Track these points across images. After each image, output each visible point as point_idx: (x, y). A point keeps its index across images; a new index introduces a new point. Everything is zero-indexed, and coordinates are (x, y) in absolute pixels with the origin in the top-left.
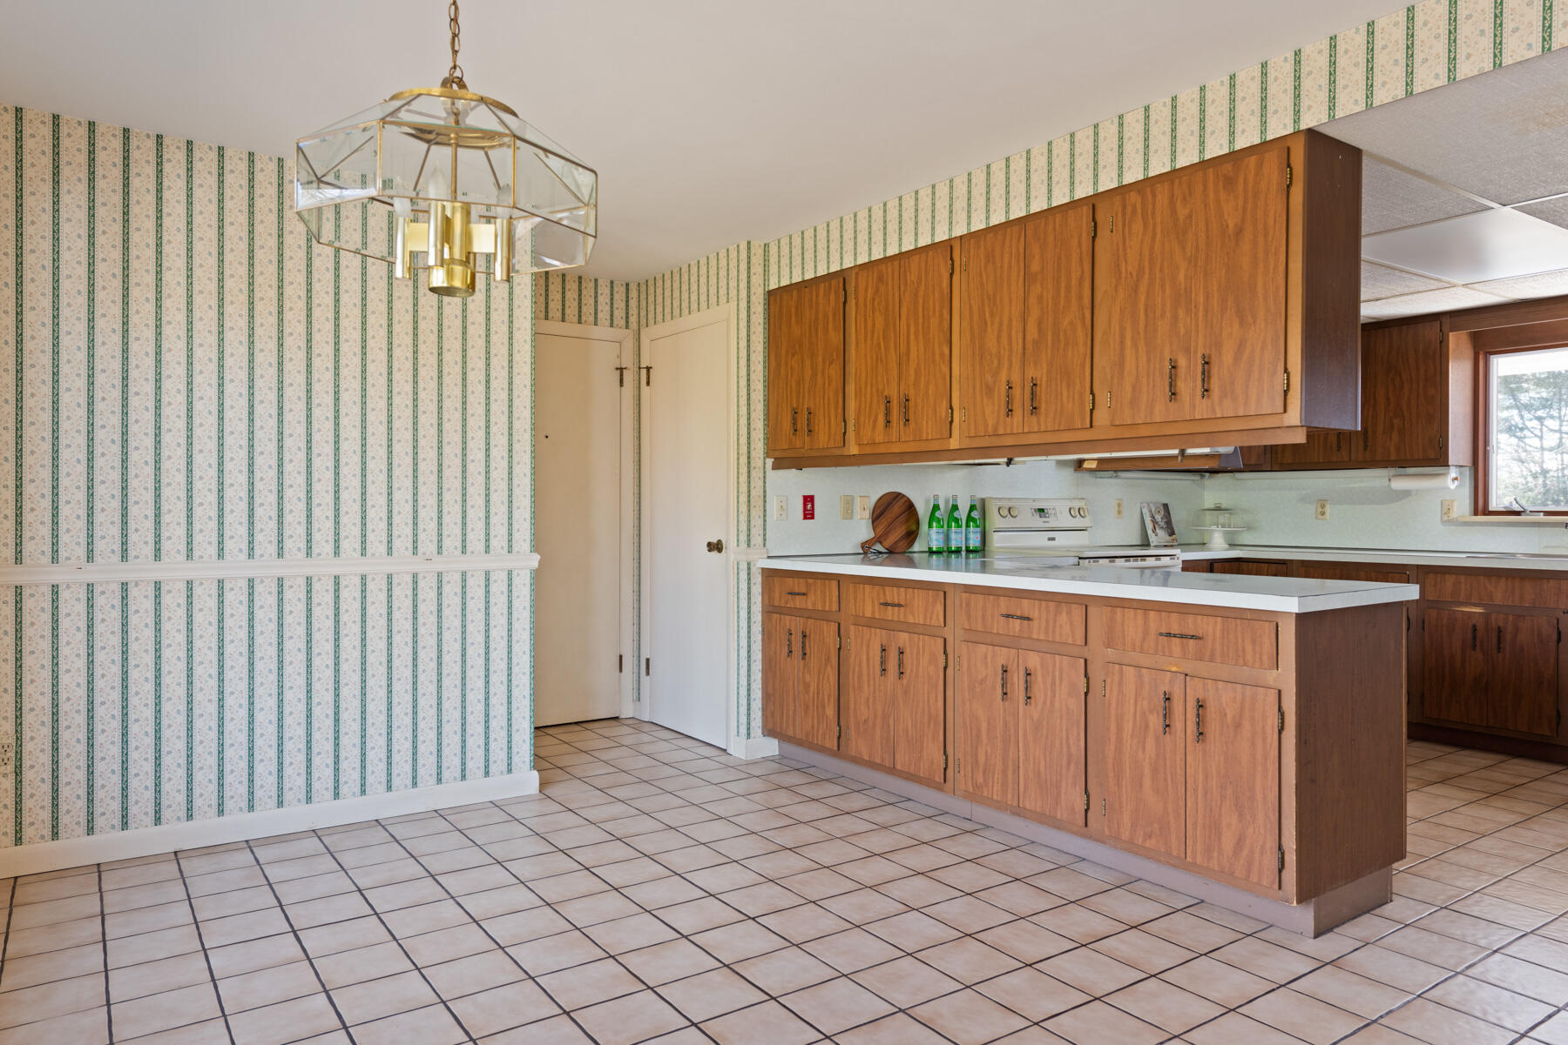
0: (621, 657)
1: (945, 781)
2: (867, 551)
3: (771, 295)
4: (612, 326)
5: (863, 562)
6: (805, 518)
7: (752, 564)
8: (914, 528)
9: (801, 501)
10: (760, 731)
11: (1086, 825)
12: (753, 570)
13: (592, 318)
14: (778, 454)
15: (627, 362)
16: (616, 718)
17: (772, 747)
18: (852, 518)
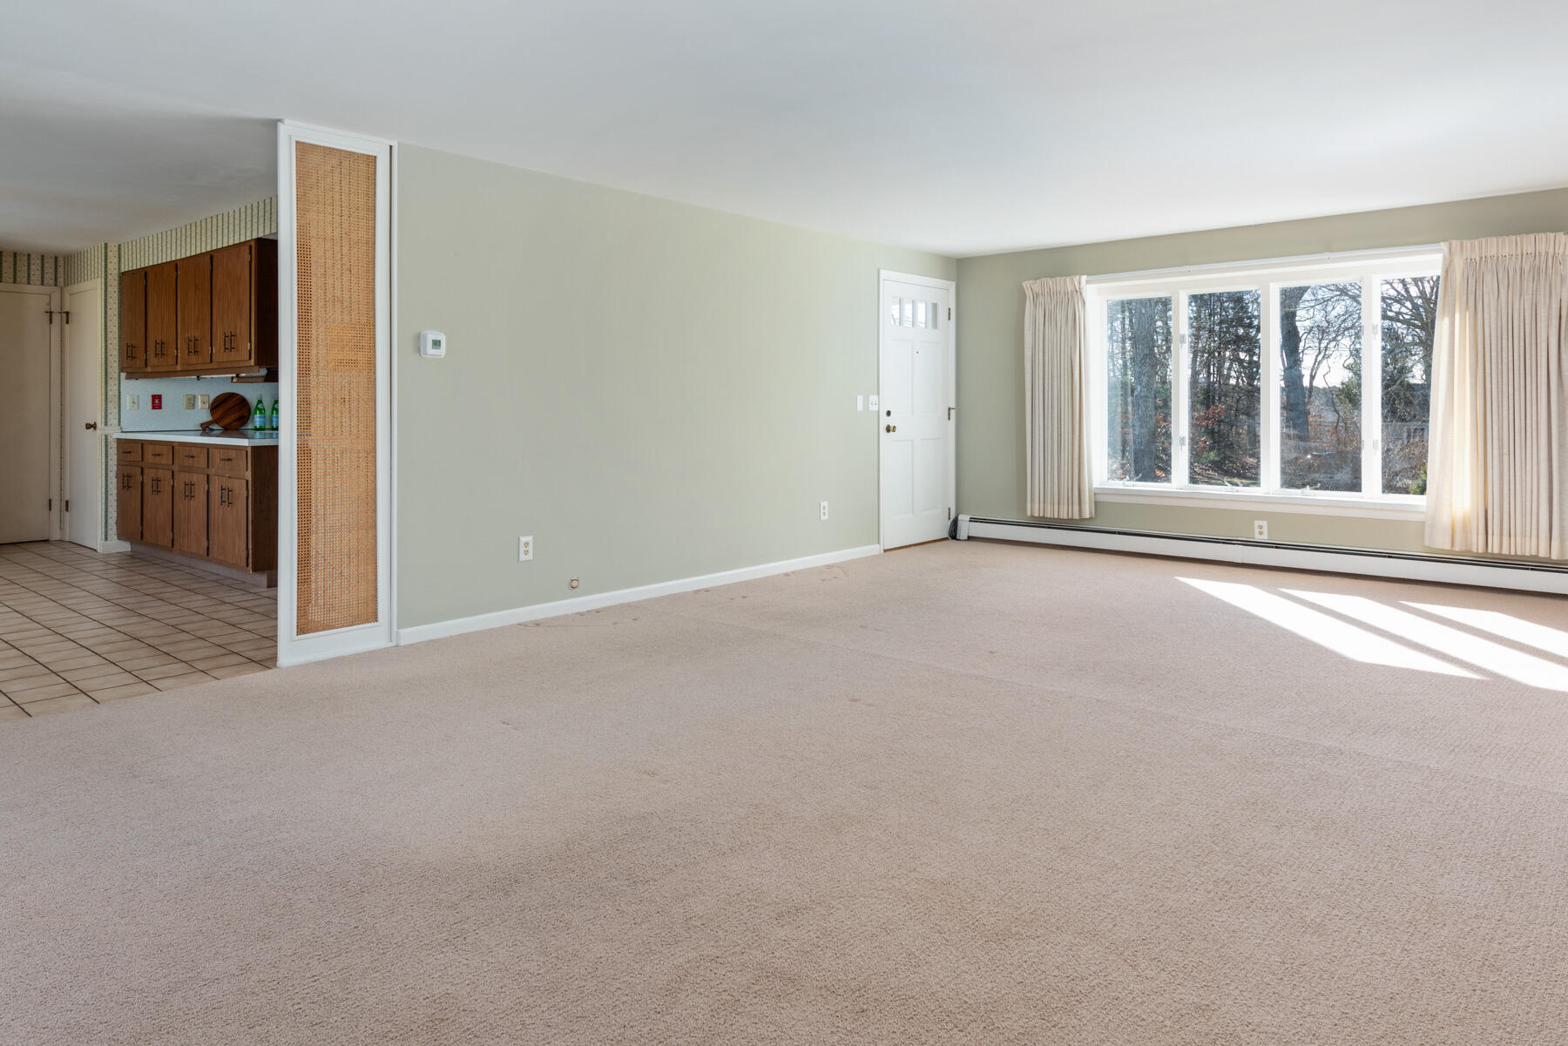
0: (50, 501)
1: (173, 545)
2: (205, 429)
3: (123, 276)
4: (42, 284)
5: (201, 435)
6: (154, 408)
7: (109, 437)
8: (246, 414)
9: (150, 399)
10: (115, 537)
11: (208, 555)
12: (110, 439)
13: (25, 280)
14: (129, 370)
15: (55, 308)
16: (47, 541)
17: (126, 547)
18: (194, 408)
